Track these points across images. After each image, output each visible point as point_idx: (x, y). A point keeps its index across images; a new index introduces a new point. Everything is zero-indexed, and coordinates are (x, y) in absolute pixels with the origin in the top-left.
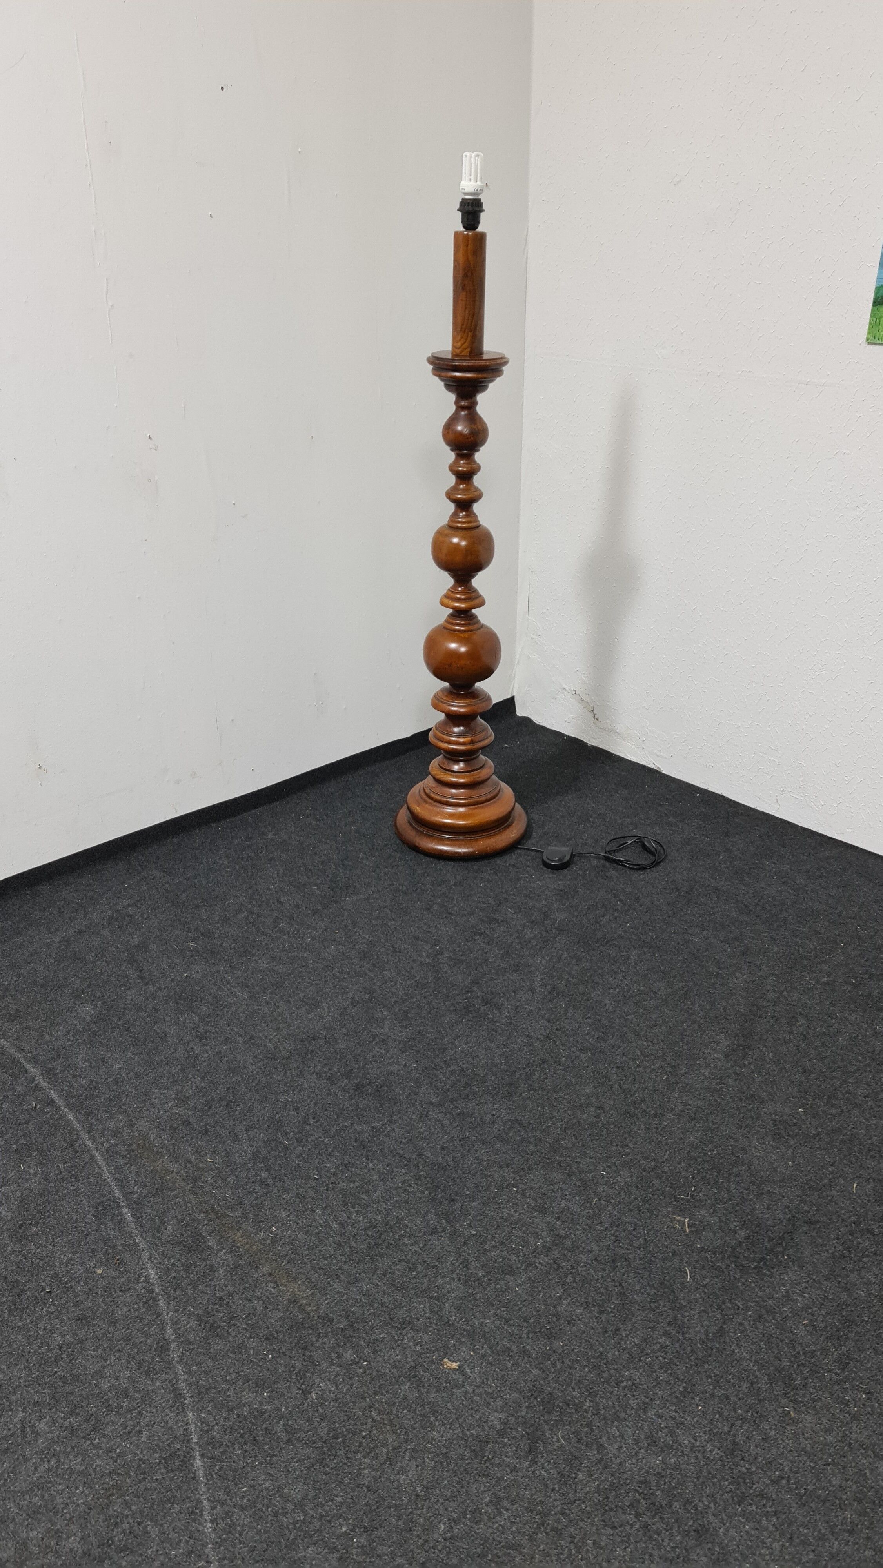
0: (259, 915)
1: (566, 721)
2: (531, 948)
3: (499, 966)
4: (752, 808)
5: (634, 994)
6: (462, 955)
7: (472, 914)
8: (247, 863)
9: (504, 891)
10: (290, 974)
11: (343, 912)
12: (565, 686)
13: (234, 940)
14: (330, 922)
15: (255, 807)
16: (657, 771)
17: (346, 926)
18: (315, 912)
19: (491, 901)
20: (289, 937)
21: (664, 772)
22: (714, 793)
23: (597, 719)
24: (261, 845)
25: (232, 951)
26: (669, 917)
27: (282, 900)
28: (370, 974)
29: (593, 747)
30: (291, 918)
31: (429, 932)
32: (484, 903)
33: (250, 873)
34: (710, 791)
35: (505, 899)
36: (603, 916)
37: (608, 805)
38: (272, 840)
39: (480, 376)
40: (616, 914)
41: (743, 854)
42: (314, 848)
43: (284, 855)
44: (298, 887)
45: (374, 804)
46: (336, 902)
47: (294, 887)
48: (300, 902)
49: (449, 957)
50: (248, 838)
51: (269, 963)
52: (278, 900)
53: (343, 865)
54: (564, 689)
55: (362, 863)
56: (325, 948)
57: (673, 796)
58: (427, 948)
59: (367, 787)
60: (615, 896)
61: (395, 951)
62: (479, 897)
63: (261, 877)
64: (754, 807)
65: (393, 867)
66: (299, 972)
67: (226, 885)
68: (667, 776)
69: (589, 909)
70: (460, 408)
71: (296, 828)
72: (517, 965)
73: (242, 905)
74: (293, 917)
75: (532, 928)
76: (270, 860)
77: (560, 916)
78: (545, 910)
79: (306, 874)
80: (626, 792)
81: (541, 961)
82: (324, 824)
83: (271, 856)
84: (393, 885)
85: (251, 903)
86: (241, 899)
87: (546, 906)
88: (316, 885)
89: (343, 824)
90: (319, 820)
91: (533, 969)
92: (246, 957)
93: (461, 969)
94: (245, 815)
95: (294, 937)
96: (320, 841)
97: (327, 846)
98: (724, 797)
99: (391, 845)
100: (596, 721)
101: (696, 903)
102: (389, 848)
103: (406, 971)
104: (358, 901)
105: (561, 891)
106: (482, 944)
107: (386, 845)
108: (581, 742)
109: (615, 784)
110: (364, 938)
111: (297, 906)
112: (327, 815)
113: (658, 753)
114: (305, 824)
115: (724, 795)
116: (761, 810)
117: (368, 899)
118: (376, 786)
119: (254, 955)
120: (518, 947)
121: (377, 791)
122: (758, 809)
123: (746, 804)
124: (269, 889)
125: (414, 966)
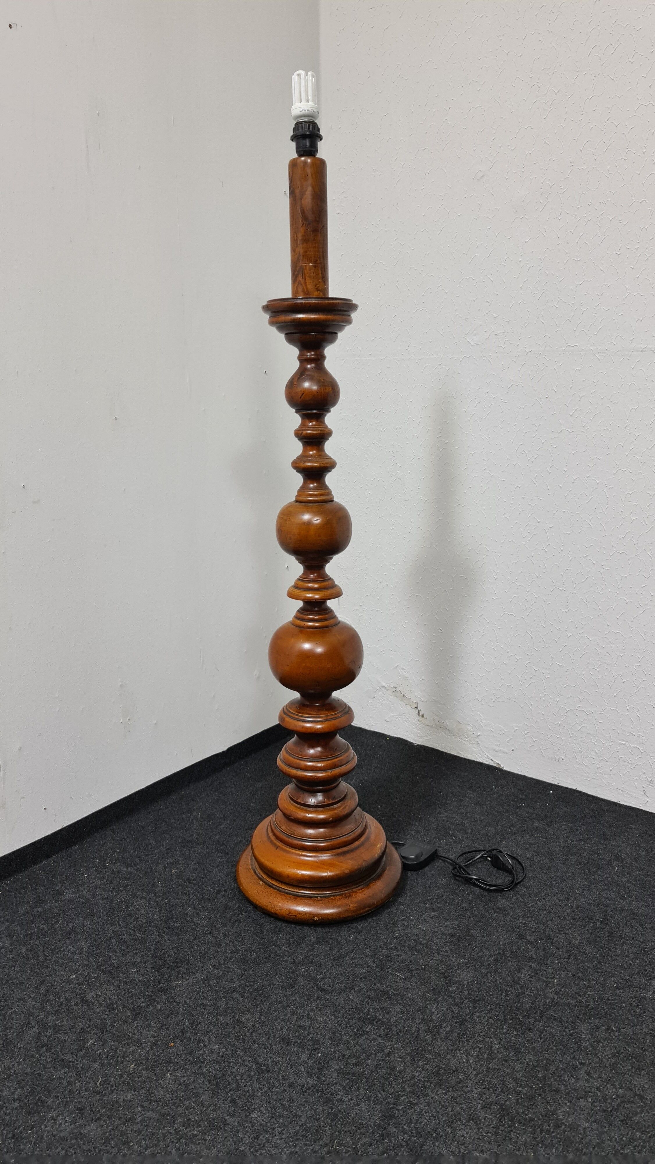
0: (56, 1029)
1: (386, 721)
2: (447, 1037)
3: (413, 1077)
4: (614, 803)
5: (615, 1104)
6: (356, 1065)
7: (352, 988)
8: (37, 943)
9: (381, 943)
10: (108, 1140)
11: (177, 1007)
12: (384, 684)
13: (19, 1083)
14: (161, 1028)
15: (48, 856)
16: (497, 769)
17: (183, 1032)
18: (137, 1014)
19: (370, 961)
20: (102, 1065)
21: (505, 769)
22: (567, 788)
23: (423, 716)
24: (56, 911)
25: (16, 1104)
26: (600, 963)
27: (89, 997)
28: (231, 1120)
29: (418, 745)
30: (103, 1028)
31: (300, 1027)
32: (362, 967)
33: (41, 958)
34: (562, 787)
35: (387, 957)
36: (519, 971)
37: (462, 813)
38: (71, 901)
39: (329, 317)
40: (534, 965)
41: (636, 861)
42: (127, 907)
43: (87, 923)
44: (110, 972)
45: (195, 836)
46: (165, 991)
47: (104, 972)
48: (114, 998)
49: (339, 1071)
50: (40, 902)
51: (74, 1122)
52: (82, 999)
53: (169, 928)
54: (383, 686)
55: (192, 921)
56: (157, 1080)
57: (526, 796)
58: (304, 1057)
59: (184, 816)
60: (521, 937)
61: (260, 1071)
62: (353, 958)
63: (56, 962)
64: (616, 801)
65: (233, 924)
66: (123, 1133)
67: (7, 982)
68: (509, 772)
69: (496, 960)
70: (303, 360)
71: (101, 879)
72: (438, 1074)
73: (31, 1014)
74: (105, 1025)
75: (436, 1001)
76: (69, 933)
77: (465, 976)
78: (442, 968)
79: (120, 949)
80: (475, 794)
81: (468, 1060)
82: (137, 870)
83: (71, 925)
84: (238, 951)
85: (43, 1008)
86: (30, 1003)
87: (442, 961)
88: (134, 965)
89: (160, 867)
90: (131, 866)
91: (461, 1076)
92: (39, 1113)
93: (362, 1091)
94: (35, 868)
95: (109, 1064)
96: (135, 896)
97: (143, 902)
98: (580, 792)
99: (226, 891)
100: (421, 719)
101: (621, 937)
102: (223, 896)
103: (284, 1107)
104: (194, 985)
105: (453, 936)
106: (380, 1040)
107: (219, 892)
108: (406, 741)
109: (459, 786)
110: (212, 1052)
111: (110, 1006)
112: (139, 857)
113: (497, 748)
114: (113, 872)
115: (579, 789)
116: (625, 804)
117: (207, 979)
118: (195, 814)
119: (50, 1108)
120: (429, 1037)
121: (197, 820)
122: (621, 803)
123: (607, 798)
124: (70, 982)
125: (294, 1095)
